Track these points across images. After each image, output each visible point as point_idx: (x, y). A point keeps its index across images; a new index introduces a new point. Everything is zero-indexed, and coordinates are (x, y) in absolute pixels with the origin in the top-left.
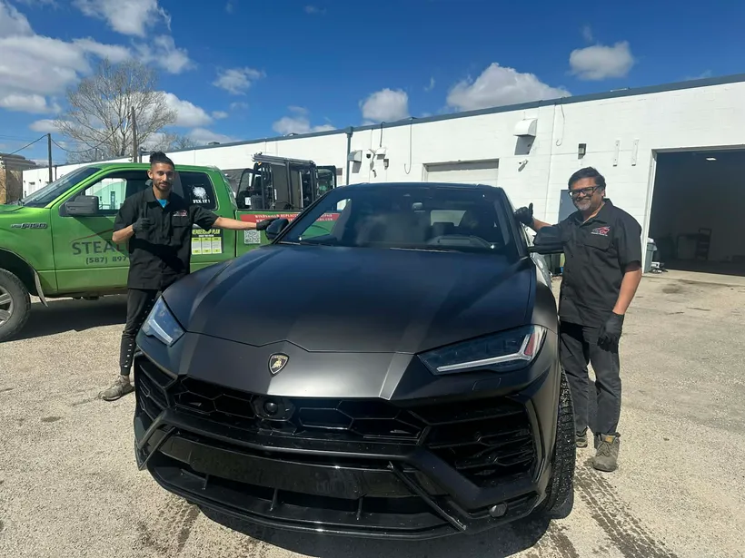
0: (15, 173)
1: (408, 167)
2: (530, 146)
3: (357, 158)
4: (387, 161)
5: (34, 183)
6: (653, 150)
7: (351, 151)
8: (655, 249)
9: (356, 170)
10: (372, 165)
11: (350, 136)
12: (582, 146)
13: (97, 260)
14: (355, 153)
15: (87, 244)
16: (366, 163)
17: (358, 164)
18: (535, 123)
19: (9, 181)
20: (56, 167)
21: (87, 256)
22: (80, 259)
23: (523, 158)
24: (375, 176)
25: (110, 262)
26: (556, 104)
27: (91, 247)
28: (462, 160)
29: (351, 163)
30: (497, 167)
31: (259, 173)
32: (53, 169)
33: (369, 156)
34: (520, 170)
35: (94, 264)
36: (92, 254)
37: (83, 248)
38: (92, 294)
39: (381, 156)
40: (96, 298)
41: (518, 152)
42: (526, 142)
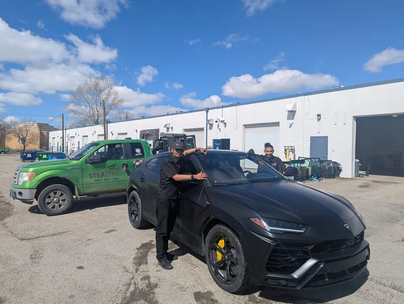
0: (45, 133)
1: (236, 127)
2: (294, 115)
3: (211, 123)
4: (225, 124)
5: (54, 138)
6: (353, 117)
7: (208, 119)
8: (360, 165)
9: (211, 128)
10: (218, 126)
11: (207, 112)
12: (319, 115)
13: (98, 180)
14: (210, 120)
15: (94, 174)
16: (215, 125)
17: (212, 125)
18: (295, 104)
19: (42, 137)
20: (66, 130)
21: (94, 179)
22: (92, 180)
23: (291, 121)
24: (220, 131)
25: (104, 181)
26: (305, 95)
27: (96, 175)
28: (262, 122)
29: (208, 125)
30: (279, 126)
31: (162, 140)
32: (64, 131)
33: (216, 122)
34: (290, 127)
35: (97, 182)
36: (97, 178)
37: (93, 176)
38: (95, 194)
39: (222, 121)
40: (97, 196)
41: (289, 118)
42: (292, 114)
